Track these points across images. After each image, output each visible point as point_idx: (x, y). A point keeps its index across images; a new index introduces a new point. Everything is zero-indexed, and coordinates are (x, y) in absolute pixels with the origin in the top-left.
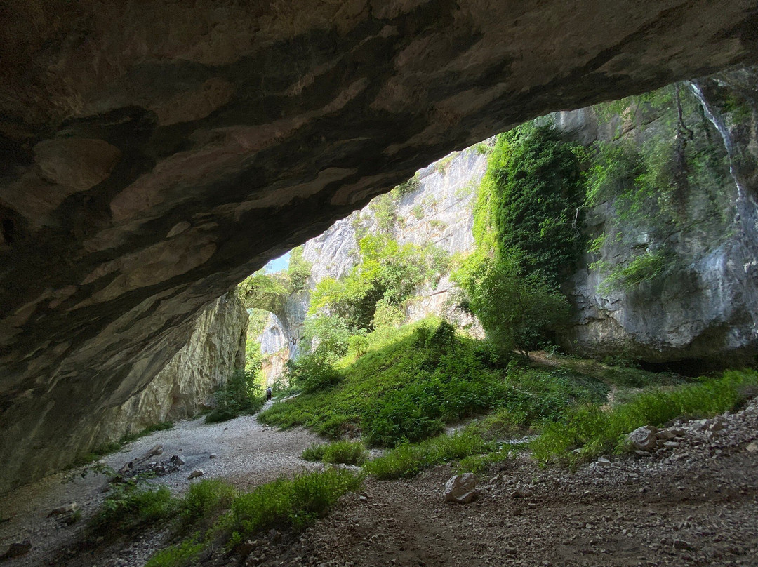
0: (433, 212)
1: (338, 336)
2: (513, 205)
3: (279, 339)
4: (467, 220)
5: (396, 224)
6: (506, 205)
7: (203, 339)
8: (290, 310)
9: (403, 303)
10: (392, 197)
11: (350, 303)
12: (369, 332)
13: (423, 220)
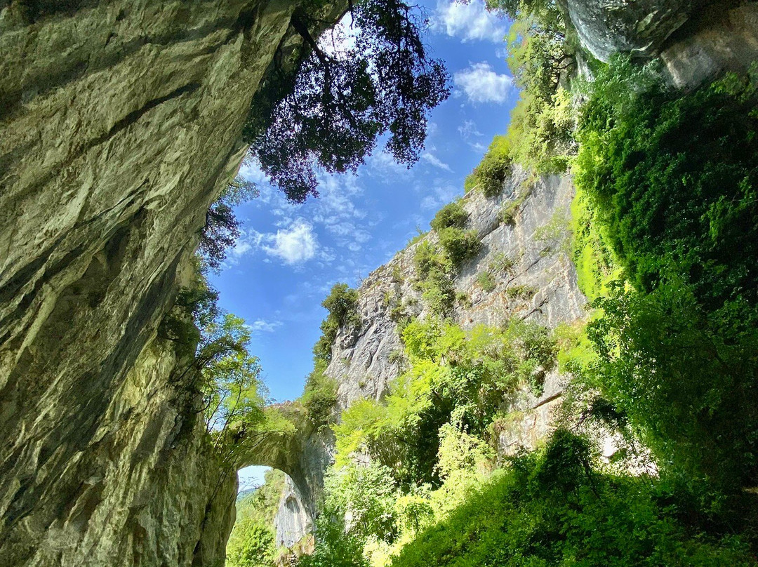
0: (509, 277)
1: (383, 502)
2: (637, 207)
3: (299, 519)
4: (566, 274)
5: (456, 305)
6: (624, 211)
7: (119, 519)
8: (309, 464)
9: (490, 428)
10: (444, 270)
11: (401, 440)
12: (435, 488)
13: (496, 290)
